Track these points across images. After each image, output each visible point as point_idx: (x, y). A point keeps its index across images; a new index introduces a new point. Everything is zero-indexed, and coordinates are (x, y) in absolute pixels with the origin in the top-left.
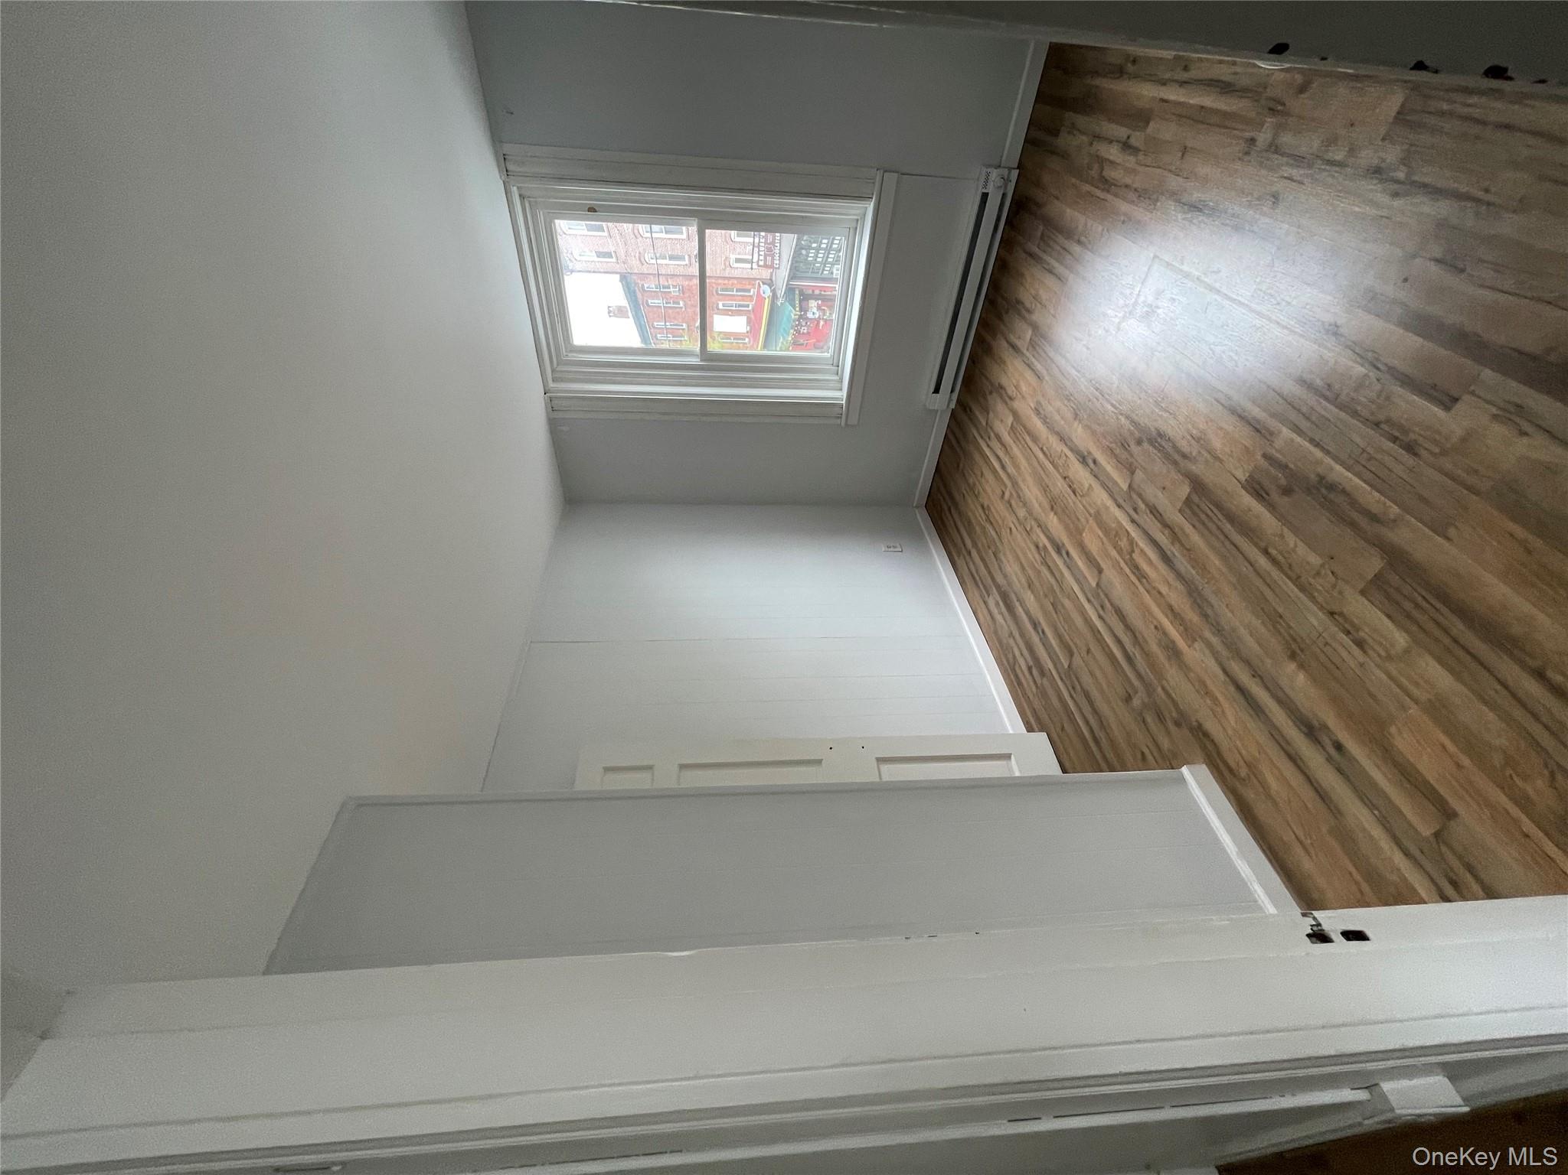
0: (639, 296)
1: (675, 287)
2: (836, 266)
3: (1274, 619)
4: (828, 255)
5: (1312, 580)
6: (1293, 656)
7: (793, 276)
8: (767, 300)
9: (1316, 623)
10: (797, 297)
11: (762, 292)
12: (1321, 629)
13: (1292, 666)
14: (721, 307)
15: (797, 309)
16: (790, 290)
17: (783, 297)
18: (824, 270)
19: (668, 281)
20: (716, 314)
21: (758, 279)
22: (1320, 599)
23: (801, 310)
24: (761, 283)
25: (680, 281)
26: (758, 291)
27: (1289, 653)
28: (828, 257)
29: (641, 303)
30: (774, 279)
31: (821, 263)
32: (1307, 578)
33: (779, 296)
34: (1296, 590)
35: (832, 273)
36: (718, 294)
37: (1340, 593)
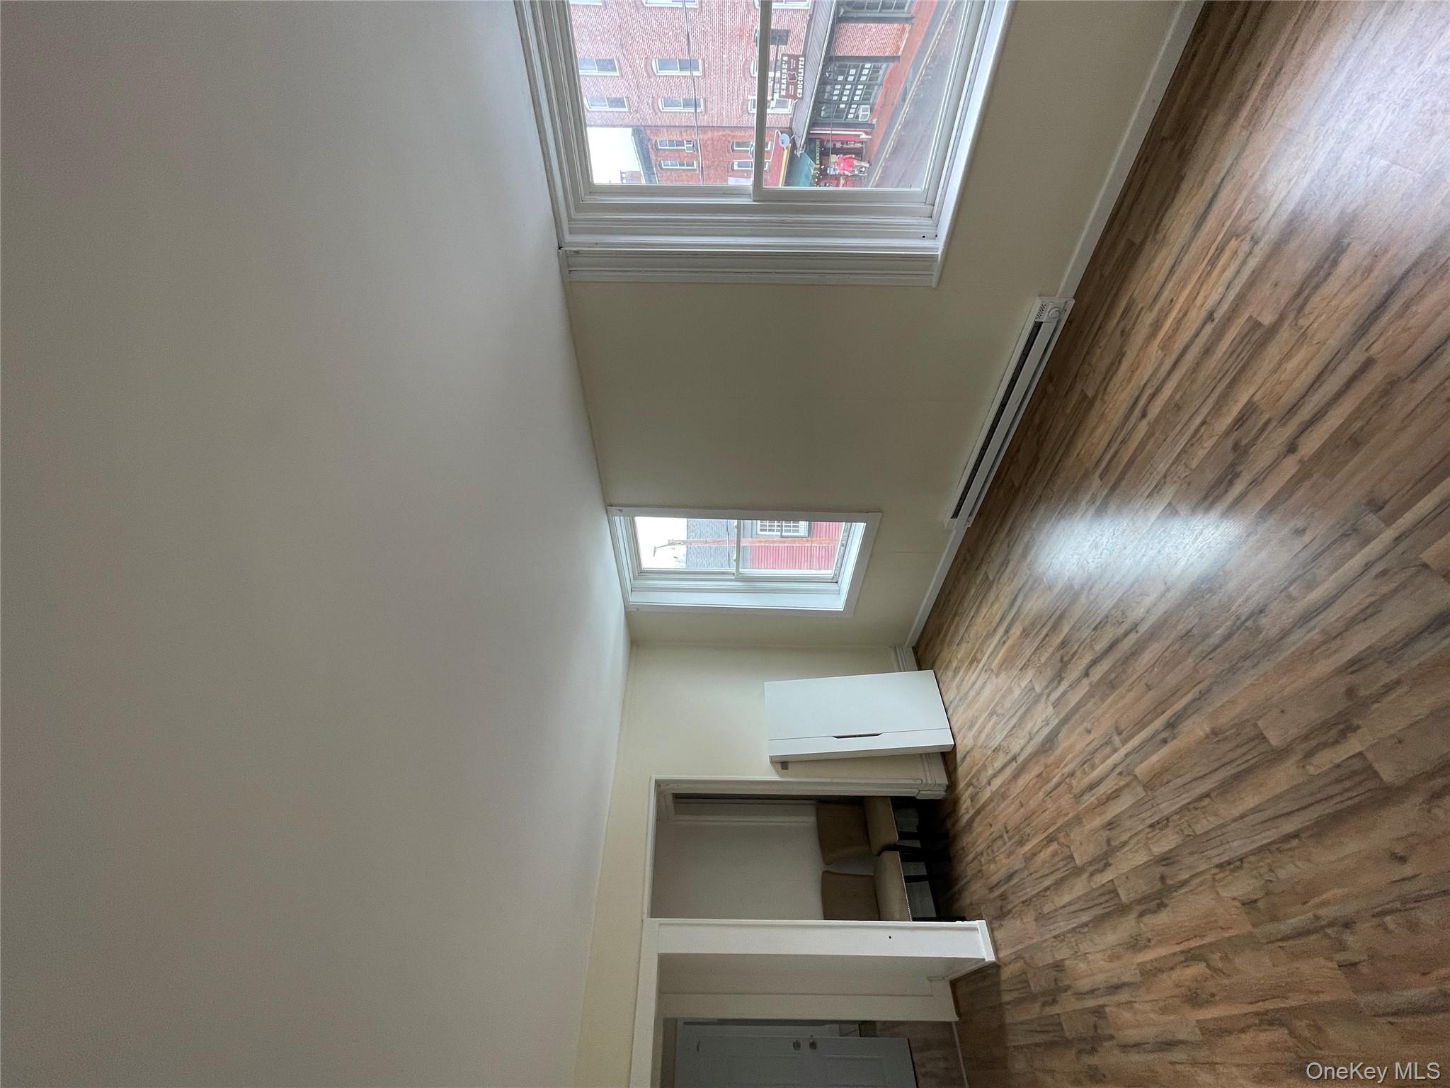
0: (653, 157)
1: (689, 142)
2: (863, 106)
4: (855, 92)
7: (814, 123)
8: (786, 151)
10: (818, 150)
11: (780, 143)
14: (736, 167)
15: (818, 162)
16: (810, 140)
17: (803, 148)
18: (848, 112)
19: (682, 136)
20: (730, 176)
21: (778, 128)
23: (821, 164)
24: (779, 133)
25: (694, 136)
26: (777, 143)
28: (854, 95)
29: (653, 164)
30: (793, 127)
31: (845, 103)
33: (798, 147)
35: (857, 117)
36: (733, 150)
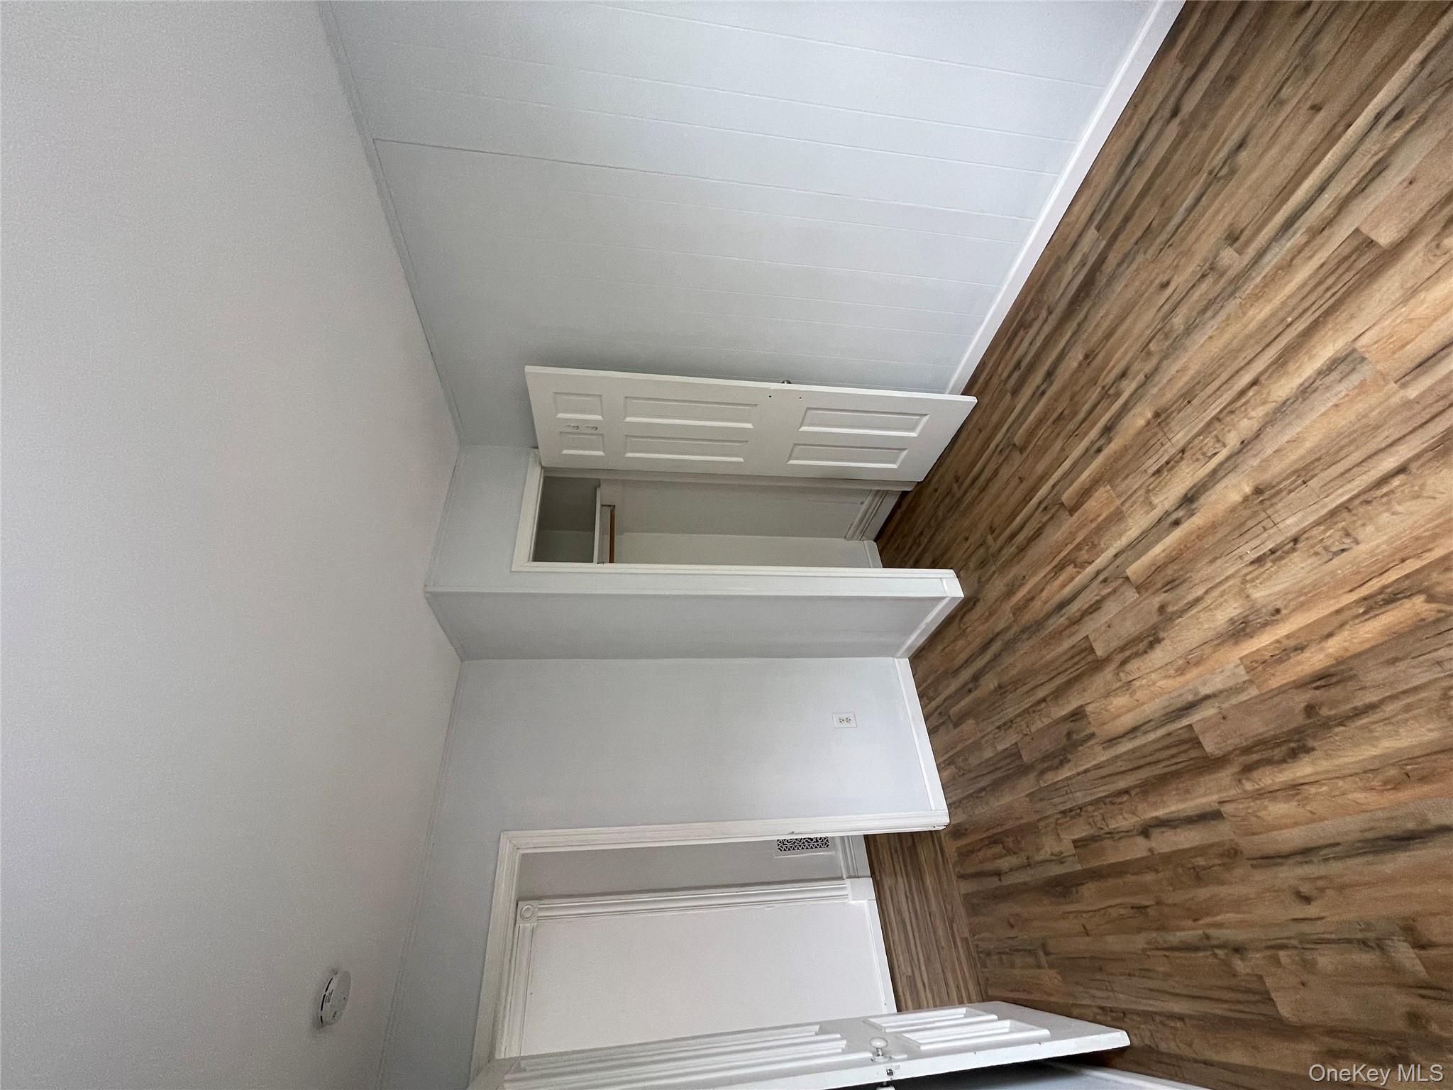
3: (1303, 473)
5: (1341, 525)
6: (1258, 491)
9: (1288, 522)
12: (1281, 526)
13: (1247, 489)
22: (1315, 532)
27: (1261, 487)
32: (1344, 520)
34: (1334, 505)
37: (1316, 554)
